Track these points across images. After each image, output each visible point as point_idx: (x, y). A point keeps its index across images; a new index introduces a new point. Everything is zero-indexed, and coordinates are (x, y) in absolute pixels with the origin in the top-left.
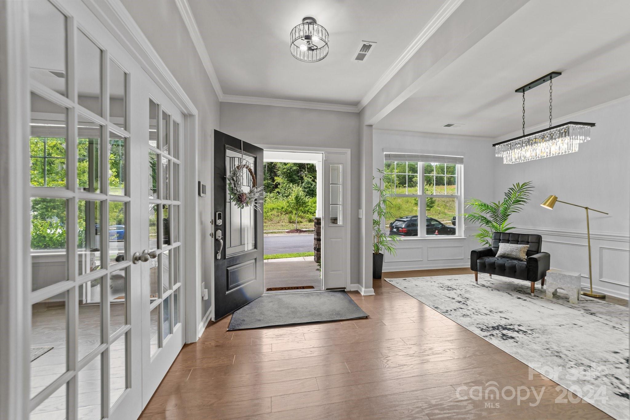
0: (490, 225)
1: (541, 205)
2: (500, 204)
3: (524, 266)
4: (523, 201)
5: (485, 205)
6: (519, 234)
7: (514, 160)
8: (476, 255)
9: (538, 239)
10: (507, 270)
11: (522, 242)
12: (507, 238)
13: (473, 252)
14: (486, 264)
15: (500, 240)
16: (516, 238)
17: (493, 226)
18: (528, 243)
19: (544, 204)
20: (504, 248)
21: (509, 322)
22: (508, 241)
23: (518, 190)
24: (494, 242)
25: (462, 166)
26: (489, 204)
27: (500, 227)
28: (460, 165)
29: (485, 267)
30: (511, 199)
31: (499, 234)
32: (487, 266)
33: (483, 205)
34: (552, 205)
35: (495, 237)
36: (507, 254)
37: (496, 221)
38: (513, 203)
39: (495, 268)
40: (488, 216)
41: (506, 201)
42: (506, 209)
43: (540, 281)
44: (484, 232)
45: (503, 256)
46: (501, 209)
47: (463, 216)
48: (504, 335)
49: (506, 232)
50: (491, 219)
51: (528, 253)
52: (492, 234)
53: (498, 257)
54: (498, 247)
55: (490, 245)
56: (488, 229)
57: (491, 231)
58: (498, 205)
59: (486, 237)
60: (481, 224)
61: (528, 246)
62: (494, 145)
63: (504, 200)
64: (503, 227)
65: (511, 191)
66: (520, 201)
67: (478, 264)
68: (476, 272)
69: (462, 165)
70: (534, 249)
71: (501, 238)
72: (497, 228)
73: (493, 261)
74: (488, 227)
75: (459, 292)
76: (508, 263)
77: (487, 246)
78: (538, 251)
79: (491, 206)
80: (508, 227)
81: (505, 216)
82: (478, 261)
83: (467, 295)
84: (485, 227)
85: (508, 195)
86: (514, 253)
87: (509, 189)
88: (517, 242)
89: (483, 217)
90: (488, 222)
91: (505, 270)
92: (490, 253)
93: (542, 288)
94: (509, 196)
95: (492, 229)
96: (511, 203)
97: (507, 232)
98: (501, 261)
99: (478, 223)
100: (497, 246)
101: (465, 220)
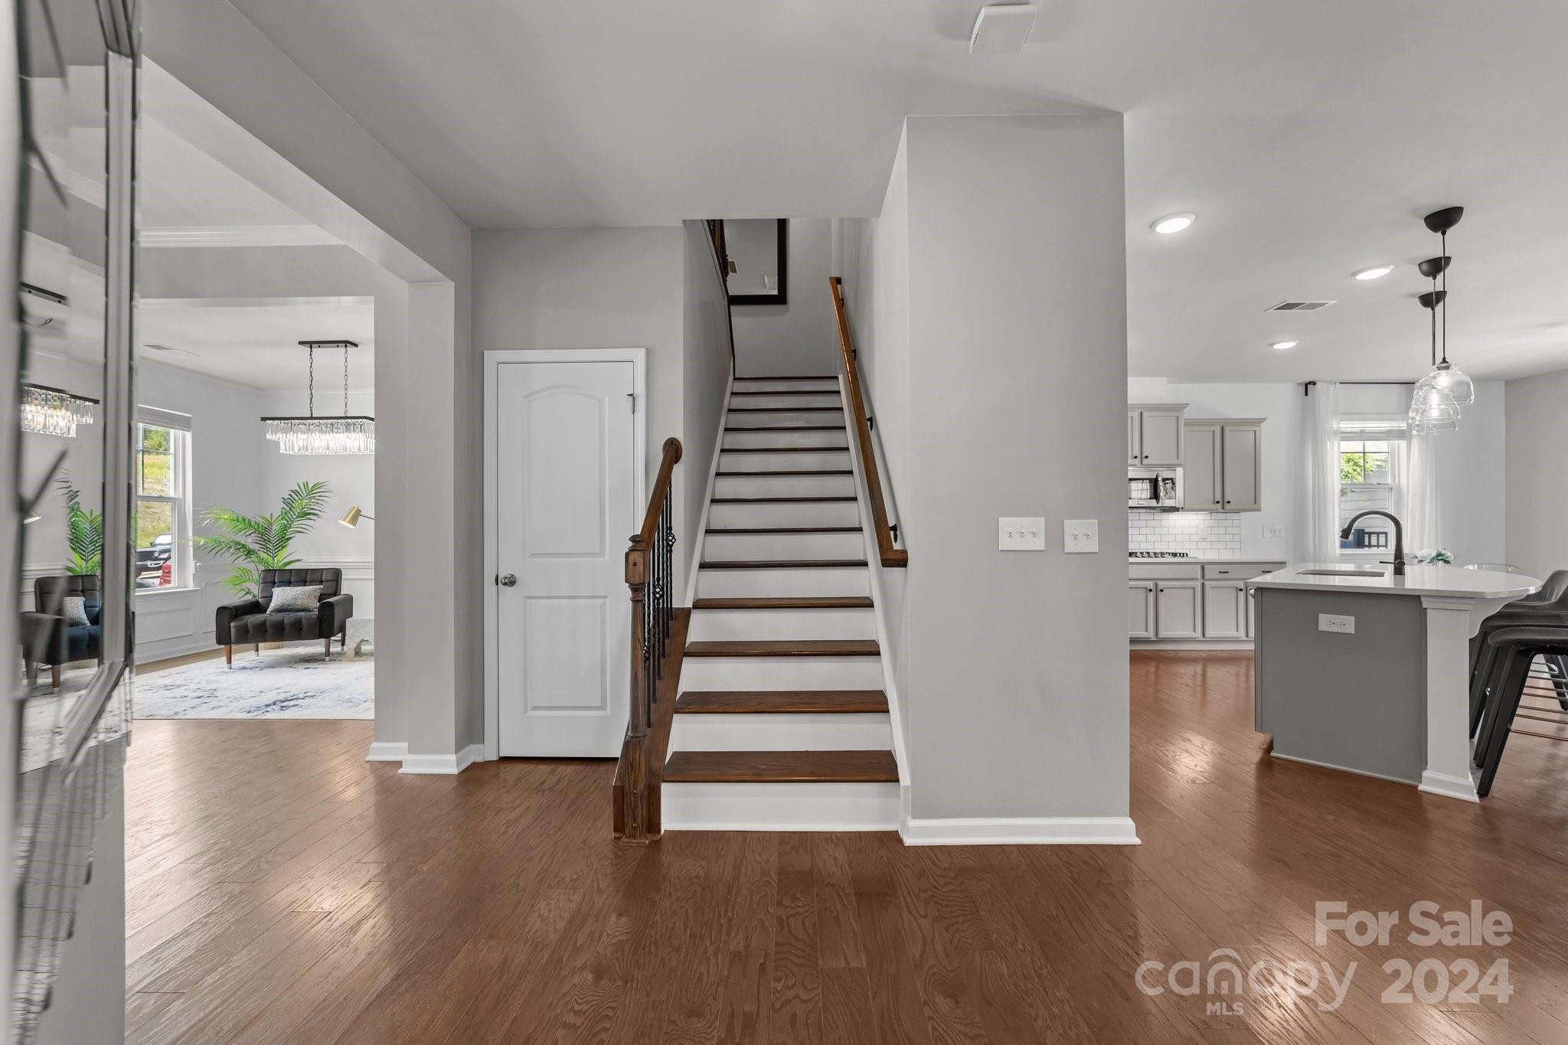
0: (254, 558)
1: (340, 521)
2: (274, 518)
3: (315, 616)
4: (314, 514)
5: (244, 520)
6: (308, 570)
7: (296, 450)
8: (228, 615)
9: (336, 575)
10: (287, 629)
11: (313, 582)
12: (287, 578)
13: (221, 610)
14: (250, 625)
15: (274, 583)
16: (302, 577)
17: (261, 561)
18: (321, 582)
19: (344, 520)
20: (281, 595)
21: (292, 694)
22: (289, 583)
23: (305, 494)
24: (263, 588)
25: (189, 435)
26: (252, 519)
27: (273, 560)
28: (181, 431)
29: (247, 632)
30: (294, 510)
31: (272, 573)
32: (250, 630)
33: (240, 519)
34: (354, 520)
35: (264, 578)
36: (288, 605)
37: (265, 551)
38: (297, 517)
39: (266, 631)
40: (250, 542)
41: (285, 513)
42: (285, 528)
43: (339, 636)
44: (240, 572)
45: (280, 610)
46: (276, 527)
47: (191, 543)
48: (282, 707)
49: (286, 568)
50: (257, 547)
51: (321, 598)
52: (258, 577)
53: (272, 612)
54: (271, 597)
55: (254, 596)
56: (251, 566)
57: (254, 569)
58: (270, 519)
59: (245, 582)
60: (234, 557)
61: (322, 586)
62: (264, 419)
63: (282, 512)
64: (280, 560)
65: (293, 494)
66: (309, 514)
67: (233, 630)
68: (229, 646)
69: (187, 432)
70: (330, 591)
71: (276, 580)
72: (267, 563)
73: (263, 619)
74: (249, 562)
75: (193, 686)
76: (288, 618)
77: (249, 597)
78: (336, 593)
79: (256, 523)
80: (286, 561)
81: (284, 540)
82: (232, 624)
83: (214, 686)
84: (243, 563)
85: (288, 502)
86: (299, 602)
87: (290, 492)
88: (304, 583)
89: (237, 543)
90: (249, 553)
91: (284, 629)
92: (256, 607)
93: (342, 649)
94: (290, 504)
95: (258, 565)
96: (294, 517)
97: (288, 567)
98: (278, 617)
99: (227, 557)
100: (268, 595)
101: (195, 551)
